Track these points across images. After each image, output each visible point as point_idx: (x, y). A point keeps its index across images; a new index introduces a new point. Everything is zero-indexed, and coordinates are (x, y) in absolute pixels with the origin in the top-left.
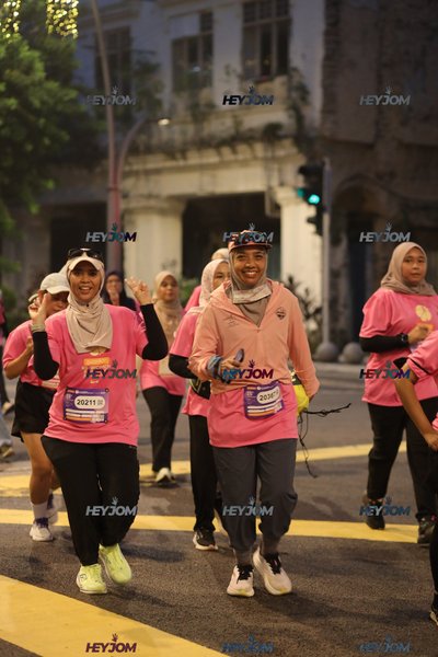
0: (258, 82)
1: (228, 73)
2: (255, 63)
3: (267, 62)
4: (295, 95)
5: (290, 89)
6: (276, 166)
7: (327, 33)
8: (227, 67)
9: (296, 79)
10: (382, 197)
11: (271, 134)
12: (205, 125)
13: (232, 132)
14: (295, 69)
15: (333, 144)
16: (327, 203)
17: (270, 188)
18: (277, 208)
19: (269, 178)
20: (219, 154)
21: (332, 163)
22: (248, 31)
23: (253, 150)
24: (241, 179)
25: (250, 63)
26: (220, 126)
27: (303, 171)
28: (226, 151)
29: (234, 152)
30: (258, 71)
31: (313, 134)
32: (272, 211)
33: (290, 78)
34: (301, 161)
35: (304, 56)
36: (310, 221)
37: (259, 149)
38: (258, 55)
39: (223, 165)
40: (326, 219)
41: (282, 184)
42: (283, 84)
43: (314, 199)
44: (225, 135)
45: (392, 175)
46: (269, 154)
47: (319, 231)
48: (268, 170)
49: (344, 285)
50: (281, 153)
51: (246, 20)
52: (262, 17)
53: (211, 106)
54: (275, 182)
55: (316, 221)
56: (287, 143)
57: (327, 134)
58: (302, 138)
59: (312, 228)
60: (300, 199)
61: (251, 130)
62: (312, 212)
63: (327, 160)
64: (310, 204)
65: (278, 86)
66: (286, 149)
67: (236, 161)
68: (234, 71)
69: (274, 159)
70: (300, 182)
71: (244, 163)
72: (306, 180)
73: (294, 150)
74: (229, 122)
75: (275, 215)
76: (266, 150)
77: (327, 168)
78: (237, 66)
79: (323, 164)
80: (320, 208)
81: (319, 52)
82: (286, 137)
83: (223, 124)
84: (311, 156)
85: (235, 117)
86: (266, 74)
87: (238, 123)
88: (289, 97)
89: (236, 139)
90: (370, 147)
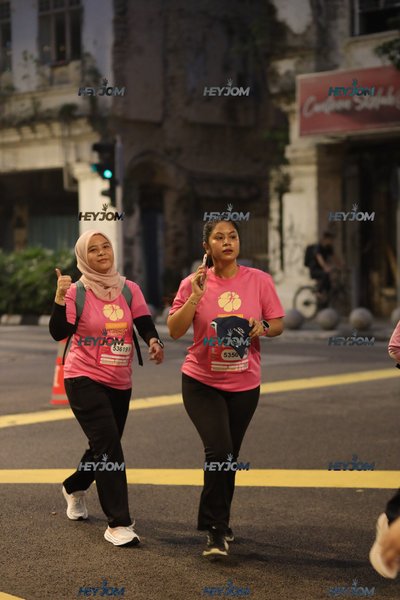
0: (54, 67)
1: (26, 59)
2: (50, 48)
3: (62, 49)
4: (88, 78)
5: (83, 73)
6: (72, 144)
7: (116, 22)
8: (25, 53)
9: (89, 64)
10: (171, 171)
11: (67, 114)
12: (7, 106)
13: (31, 112)
14: (88, 55)
15: (125, 123)
16: (118, 176)
17: (68, 164)
18: (75, 182)
19: (66, 155)
20: (20, 133)
21: (123, 141)
22: (43, 20)
23: (51, 129)
24: (41, 155)
25: (46, 48)
26: (19, 108)
27: (96, 148)
28: (26, 130)
29: (34, 131)
30: (53, 57)
31: (105, 114)
32: (70, 185)
33: (83, 63)
34: (96, 139)
35: (95, 43)
36: (104, 193)
37: (57, 128)
38: (53, 42)
39: (24, 143)
40: (119, 192)
41: (79, 160)
42: (77, 68)
43: (108, 174)
44: (24, 115)
45: (179, 150)
46: (66, 133)
47: (113, 203)
48: (65, 147)
49: (138, 252)
50: (77, 131)
51: (41, 9)
52: (56, 6)
53: (11, 89)
54: (72, 159)
55: (110, 194)
56: (83, 122)
57: (119, 113)
58: (96, 118)
59: (107, 200)
60: (96, 174)
61: (49, 111)
62: (105, 185)
63: (118, 138)
64: (104, 178)
65: (72, 69)
66: (82, 128)
67: (36, 140)
68: (32, 57)
69: (70, 137)
70: (95, 158)
71: (43, 142)
72: (101, 157)
73: (89, 129)
74: (28, 103)
75: (73, 189)
76: (63, 129)
77: (119, 145)
78: (34, 52)
79: (115, 141)
80: (113, 182)
81: (109, 39)
82: (80, 117)
83: (23, 105)
84: (104, 134)
85: (33, 99)
86: (61, 59)
87: (36, 104)
88: (83, 80)
89: (35, 119)
90: (159, 125)
